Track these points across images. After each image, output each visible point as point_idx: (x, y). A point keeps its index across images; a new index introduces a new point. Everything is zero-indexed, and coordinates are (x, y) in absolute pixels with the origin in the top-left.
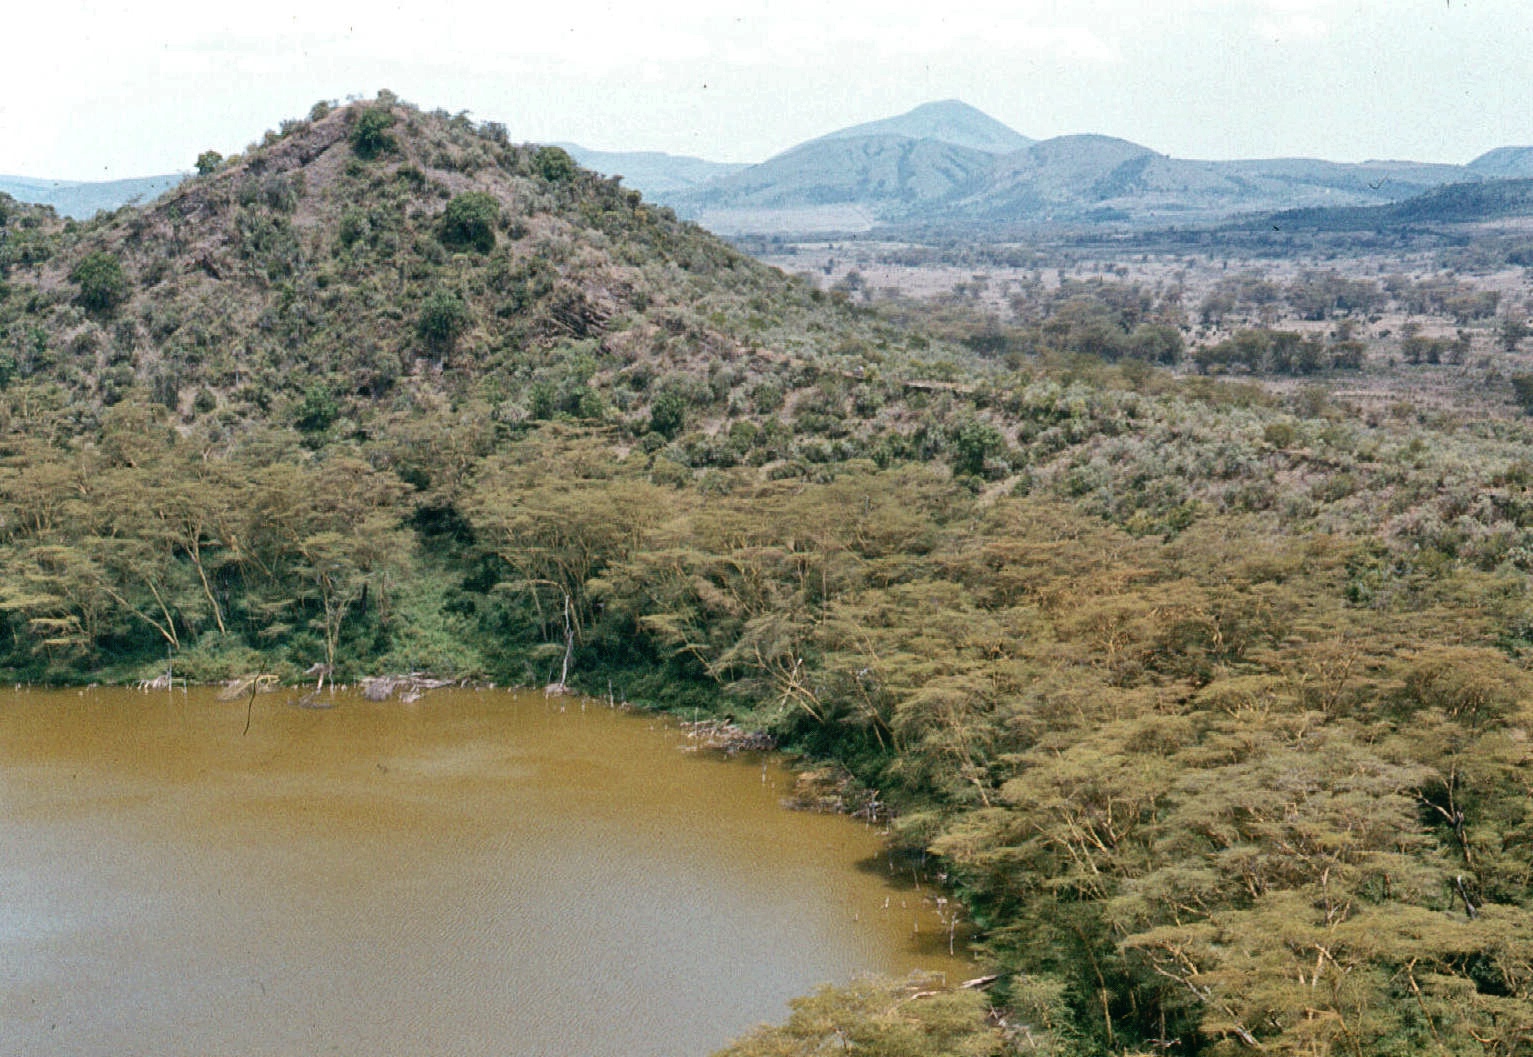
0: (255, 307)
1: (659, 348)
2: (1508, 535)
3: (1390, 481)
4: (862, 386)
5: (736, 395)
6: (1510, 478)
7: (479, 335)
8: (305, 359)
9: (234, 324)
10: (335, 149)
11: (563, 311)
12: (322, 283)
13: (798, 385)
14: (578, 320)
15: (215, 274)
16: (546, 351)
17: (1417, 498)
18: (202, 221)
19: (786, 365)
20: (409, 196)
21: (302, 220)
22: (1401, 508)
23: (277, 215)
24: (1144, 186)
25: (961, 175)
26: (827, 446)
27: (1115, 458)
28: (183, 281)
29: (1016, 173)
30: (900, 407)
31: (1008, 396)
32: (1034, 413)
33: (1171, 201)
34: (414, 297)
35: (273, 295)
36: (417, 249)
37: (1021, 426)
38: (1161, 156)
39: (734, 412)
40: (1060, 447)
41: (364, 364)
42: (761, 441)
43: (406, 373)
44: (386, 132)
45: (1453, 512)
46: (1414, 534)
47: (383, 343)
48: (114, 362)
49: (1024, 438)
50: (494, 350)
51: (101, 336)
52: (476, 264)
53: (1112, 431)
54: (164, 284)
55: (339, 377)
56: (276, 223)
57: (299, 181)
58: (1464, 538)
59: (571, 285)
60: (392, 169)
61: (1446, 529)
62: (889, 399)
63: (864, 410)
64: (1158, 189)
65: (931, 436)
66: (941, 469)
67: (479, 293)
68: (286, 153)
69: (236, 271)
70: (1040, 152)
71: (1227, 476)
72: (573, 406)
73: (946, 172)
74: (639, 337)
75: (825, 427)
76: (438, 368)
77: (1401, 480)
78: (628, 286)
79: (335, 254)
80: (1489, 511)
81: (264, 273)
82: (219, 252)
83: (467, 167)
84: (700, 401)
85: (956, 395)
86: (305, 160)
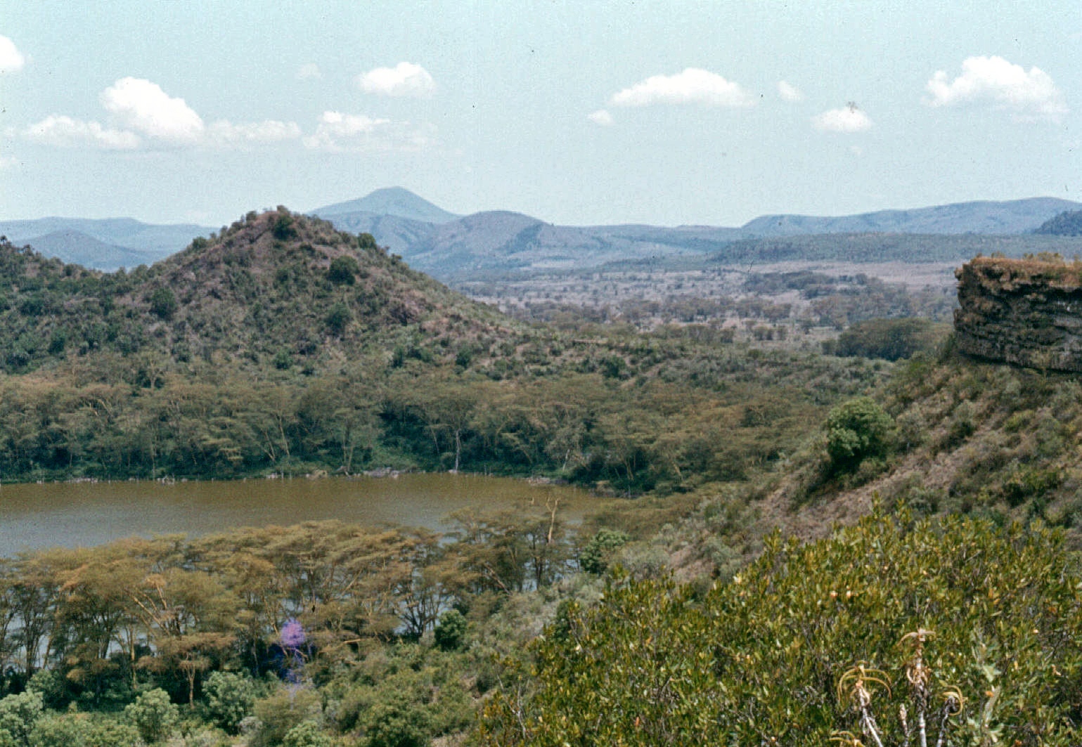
0: (240, 314)
1: (450, 328)
2: (857, 384)
3: (806, 367)
4: (554, 342)
5: (492, 348)
6: (855, 364)
7: (355, 325)
8: (270, 337)
9: (233, 321)
10: (265, 235)
11: (395, 312)
12: (272, 301)
13: (521, 343)
14: (403, 317)
15: (219, 297)
16: (388, 332)
17: (819, 373)
18: (208, 272)
19: (514, 334)
20: (308, 258)
21: (255, 271)
22: (813, 377)
23: (243, 268)
24: (539, 245)
25: (413, 238)
26: (544, 369)
27: (679, 368)
28: (203, 301)
29: (453, 236)
30: (571, 351)
31: (622, 345)
32: (636, 351)
33: (556, 254)
34: (321, 307)
35: (247, 308)
36: (317, 284)
37: (631, 356)
38: (547, 225)
39: (494, 355)
40: (651, 365)
41: (302, 339)
42: (510, 368)
43: (323, 343)
44: (290, 227)
45: (835, 377)
46: (820, 386)
47: (310, 329)
48: (175, 341)
49: (633, 362)
50: (364, 331)
51: (167, 328)
52: (348, 291)
53: (674, 357)
54: (193, 303)
55: (289, 346)
56: (243, 272)
57: (251, 251)
58: (840, 386)
59: (398, 300)
60: (298, 244)
61: (833, 383)
62: (567, 348)
63: (555, 353)
64: (549, 247)
65: (591, 362)
66: (598, 376)
67: (353, 304)
68: (243, 238)
69: (229, 296)
70: (467, 223)
71: (733, 371)
72: (416, 354)
73: (403, 236)
74: (439, 323)
75: (538, 361)
76: (338, 340)
77: (810, 367)
78: (423, 300)
79: (276, 287)
80: (849, 376)
81: (243, 297)
82: (220, 287)
83: (332, 244)
84: (478, 351)
85: (598, 345)
86: (252, 241)
